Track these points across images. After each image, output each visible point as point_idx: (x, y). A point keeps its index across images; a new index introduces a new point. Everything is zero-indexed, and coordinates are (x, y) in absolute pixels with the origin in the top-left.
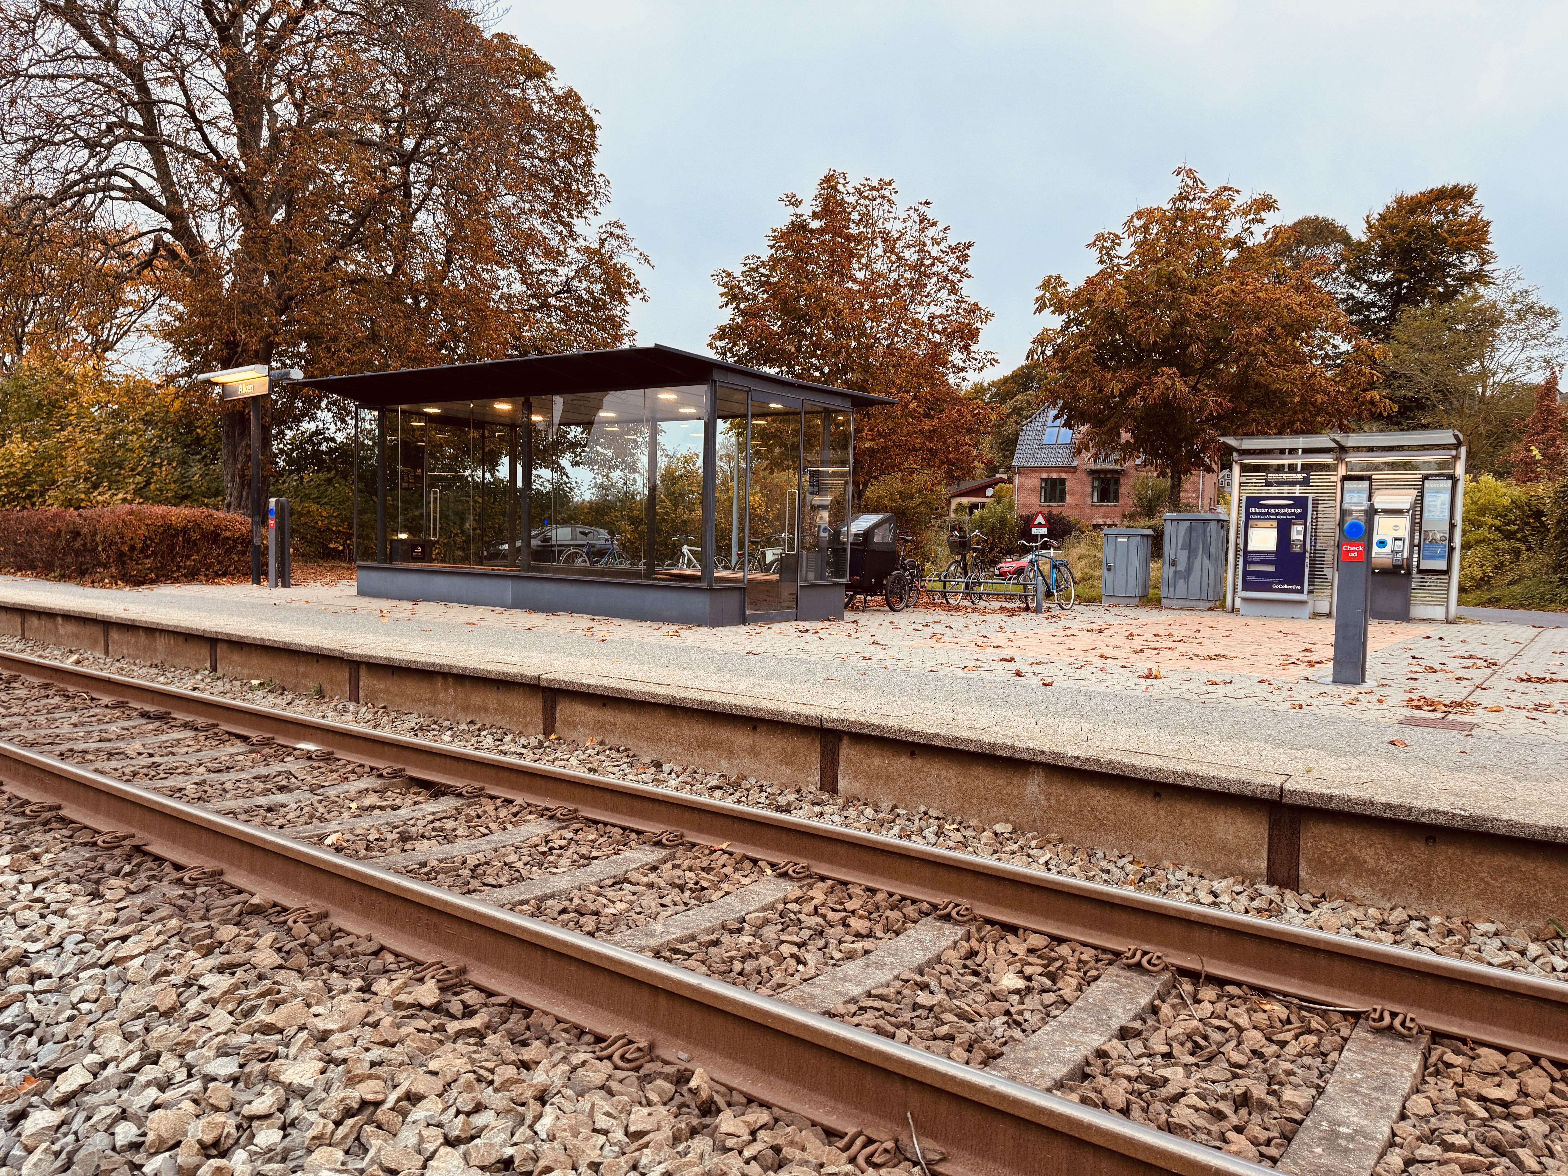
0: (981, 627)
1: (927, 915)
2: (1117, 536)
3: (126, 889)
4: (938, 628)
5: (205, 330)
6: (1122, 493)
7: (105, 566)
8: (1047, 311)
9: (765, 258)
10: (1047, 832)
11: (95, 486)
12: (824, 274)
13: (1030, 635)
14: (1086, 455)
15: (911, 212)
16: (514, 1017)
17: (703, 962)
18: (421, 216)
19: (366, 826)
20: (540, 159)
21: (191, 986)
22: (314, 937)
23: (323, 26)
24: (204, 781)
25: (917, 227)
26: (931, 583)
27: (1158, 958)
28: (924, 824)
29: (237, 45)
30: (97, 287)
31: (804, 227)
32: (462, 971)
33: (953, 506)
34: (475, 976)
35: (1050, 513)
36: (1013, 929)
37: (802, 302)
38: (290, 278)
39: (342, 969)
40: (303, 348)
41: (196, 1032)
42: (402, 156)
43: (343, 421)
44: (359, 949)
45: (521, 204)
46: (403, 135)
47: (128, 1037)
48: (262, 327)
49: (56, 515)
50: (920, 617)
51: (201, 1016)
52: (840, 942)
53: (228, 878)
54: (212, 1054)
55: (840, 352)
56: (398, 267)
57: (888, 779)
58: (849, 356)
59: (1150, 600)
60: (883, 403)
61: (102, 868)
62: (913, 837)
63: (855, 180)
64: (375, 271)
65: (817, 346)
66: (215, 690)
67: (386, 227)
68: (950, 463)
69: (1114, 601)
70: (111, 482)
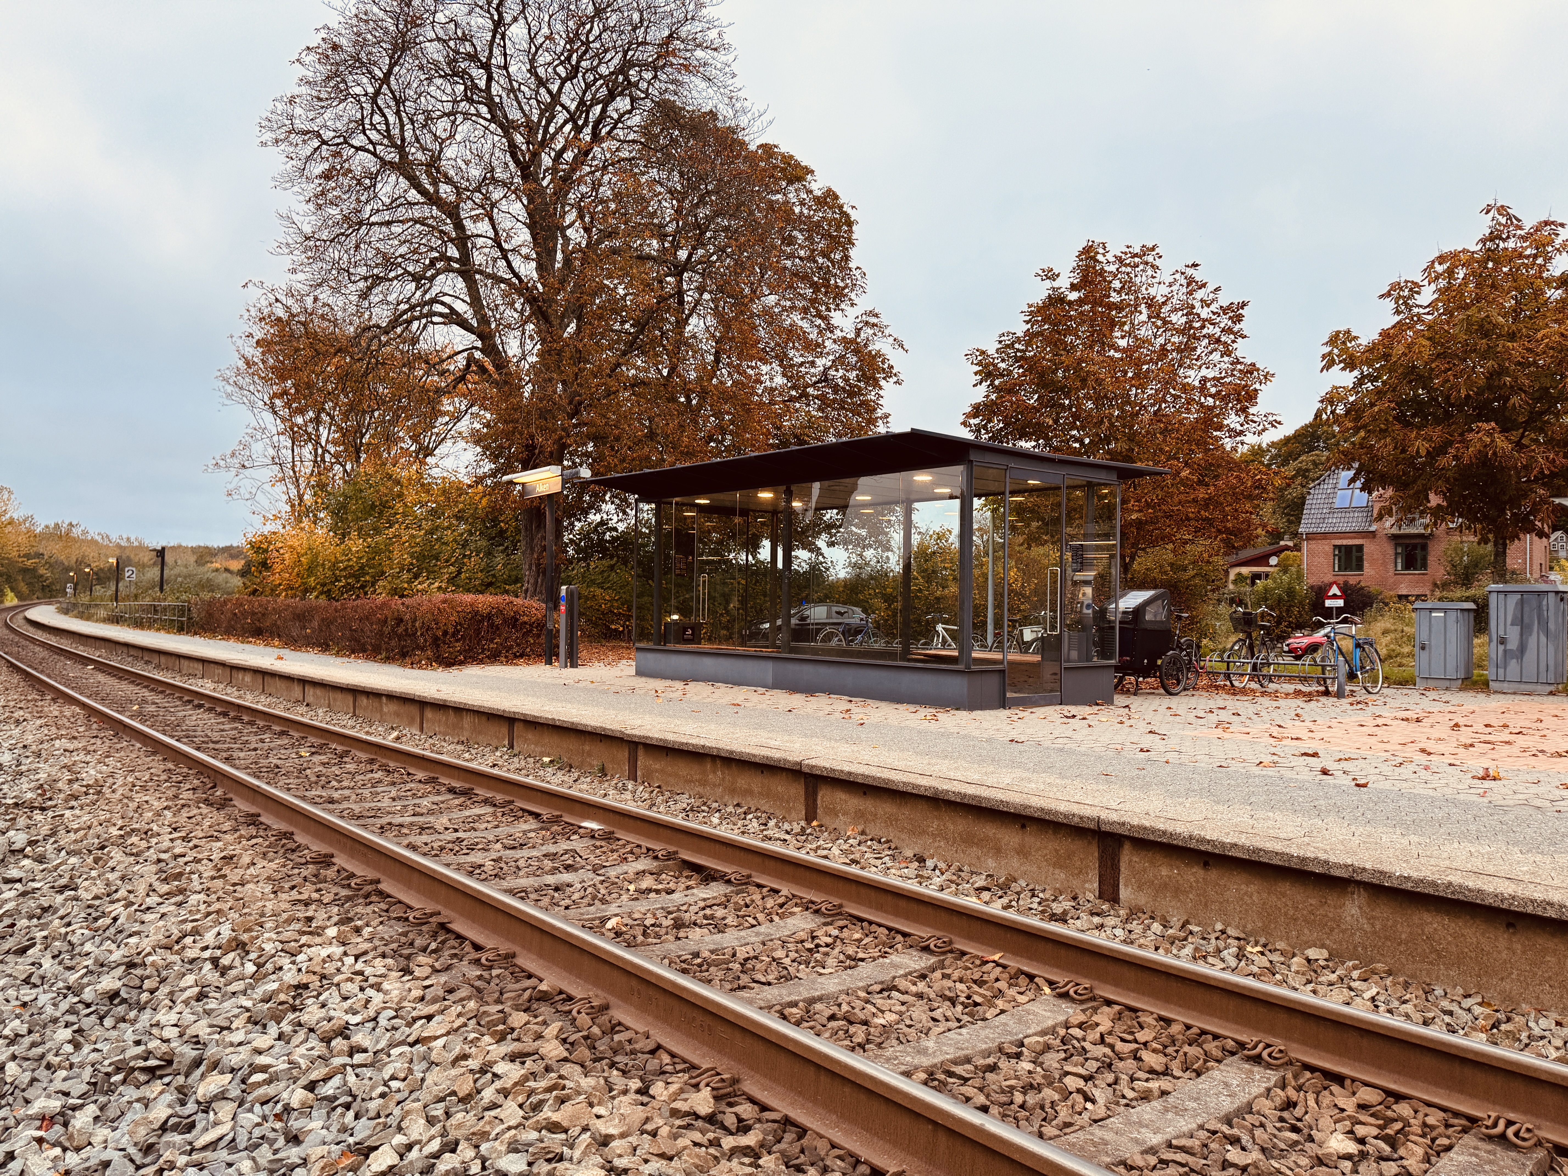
0: (1274, 715)
1: (1233, 1054)
2: (1431, 610)
3: (432, 967)
4: (1224, 716)
5: (508, 435)
6: (1432, 559)
7: (422, 649)
8: (1336, 368)
9: (1020, 334)
10: (1372, 961)
11: (416, 577)
12: (1084, 344)
13: (1334, 723)
14: (1388, 522)
15: (1177, 276)
16: (789, 1137)
17: (981, 1089)
18: (693, 320)
19: (643, 910)
20: (801, 258)
21: (486, 1072)
22: (596, 1030)
23: (608, 156)
24: (500, 858)
25: (1184, 290)
26: (1212, 662)
27: (1528, 1130)
28: (1221, 944)
29: (537, 180)
30: (420, 401)
31: (1061, 300)
32: (735, 1081)
33: (1232, 577)
34: (749, 1086)
35: (1346, 583)
36: (1339, 1079)
37: (1060, 374)
38: (580, 385)
39: (620, 1066)
40: (590, 447)
41: (490, 1123)
42: (676, 267)
43: (625, 513)
44: (637, 1046)
45: (783, 303)
46: (676, 247)
47: (431, 1121)
48: (555, 431)
49: (384, 604)
50: (1201, 702)
51: (494, 1106)
52: (1132, 1079)
53: (519, 961)
54: (503, 1148)
55: (1102, 422)
56: (673, 370)
57: (1177, 892)
58: (1112, 425)
59: (1475, 683)
60: (1151, 474)
61: (412, 944)
62: (1210, 960)
63: (1115, 249)
64: (653, 374)
65: (1076, 417)
66: (512, 767)
67: (663, 333)
68: (1228, 531)
69: (1431, 684)
70: (429, 572)
